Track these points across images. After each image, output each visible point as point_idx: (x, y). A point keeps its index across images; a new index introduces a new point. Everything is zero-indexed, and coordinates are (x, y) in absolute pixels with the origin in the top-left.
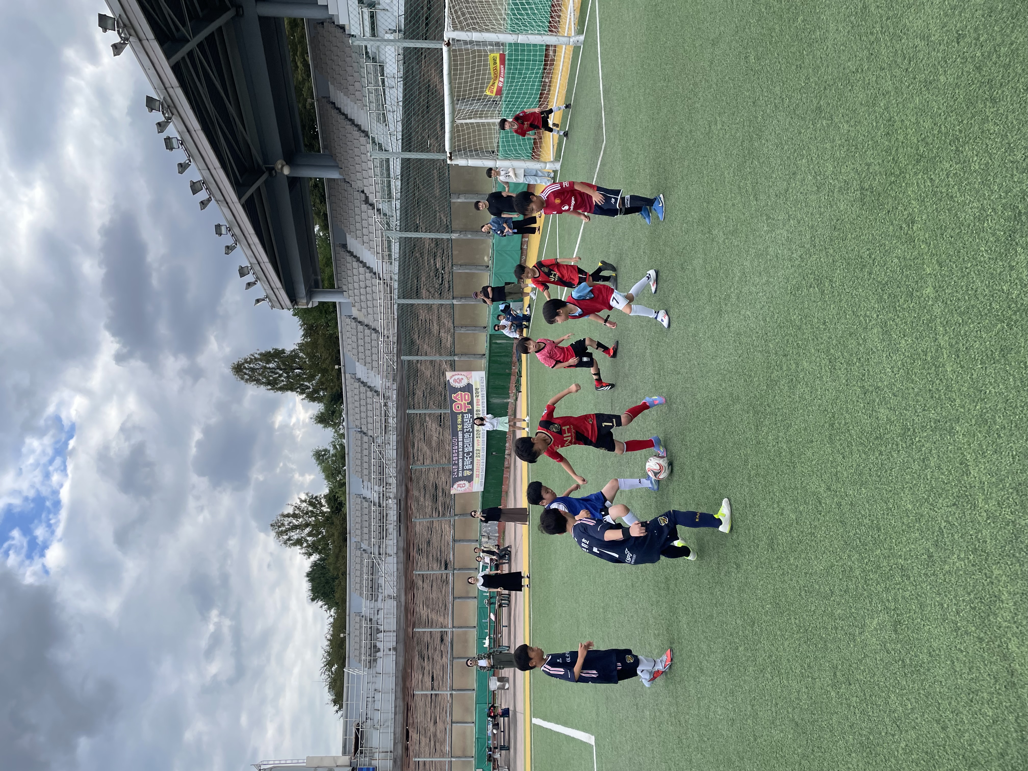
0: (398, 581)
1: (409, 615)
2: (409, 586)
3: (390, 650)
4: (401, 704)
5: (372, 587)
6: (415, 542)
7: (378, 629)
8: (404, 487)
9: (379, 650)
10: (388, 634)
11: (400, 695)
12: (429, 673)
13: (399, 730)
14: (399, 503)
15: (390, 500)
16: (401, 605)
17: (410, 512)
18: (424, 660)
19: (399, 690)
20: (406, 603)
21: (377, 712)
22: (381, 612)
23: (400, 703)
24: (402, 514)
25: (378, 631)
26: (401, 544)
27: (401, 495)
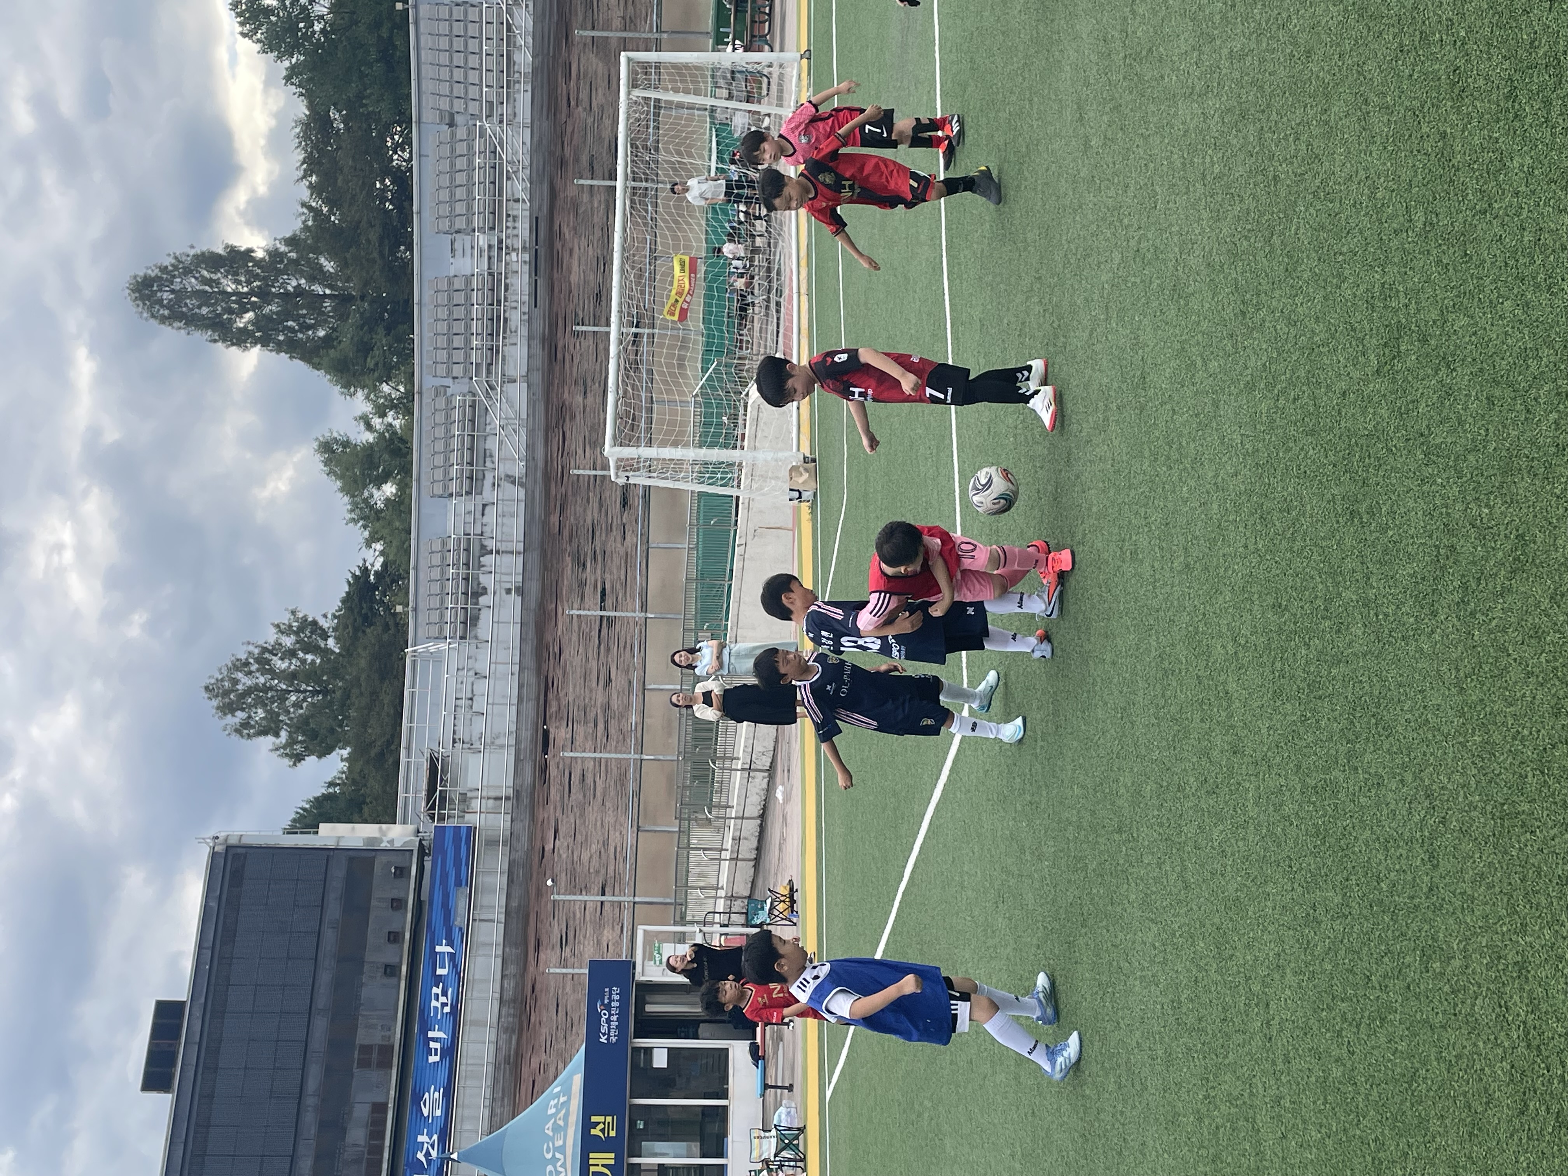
0: (531, 412)
1: (553, 487)
2: (554, 424)
3: (508, 591)
4: (533, 680)
6: (569, 311)
7: (483, 547)
8: (546, 187)
9: (484, 591)
10: (506, 558)
11: (530, 662)
12: (596, 586)
13: (527, 734)
14: (535, 222)
15: (514, 255)
16: (536, 466)
17: (558, 245)
18: (584, 565)
19: (529, 649)
20: (546, 462)
21: (479, 717)
22: (491, 512)
23: (531, 678)
24: (542, 253)
25: (485, 551)
26: (539, 326)
27: (540, 209)
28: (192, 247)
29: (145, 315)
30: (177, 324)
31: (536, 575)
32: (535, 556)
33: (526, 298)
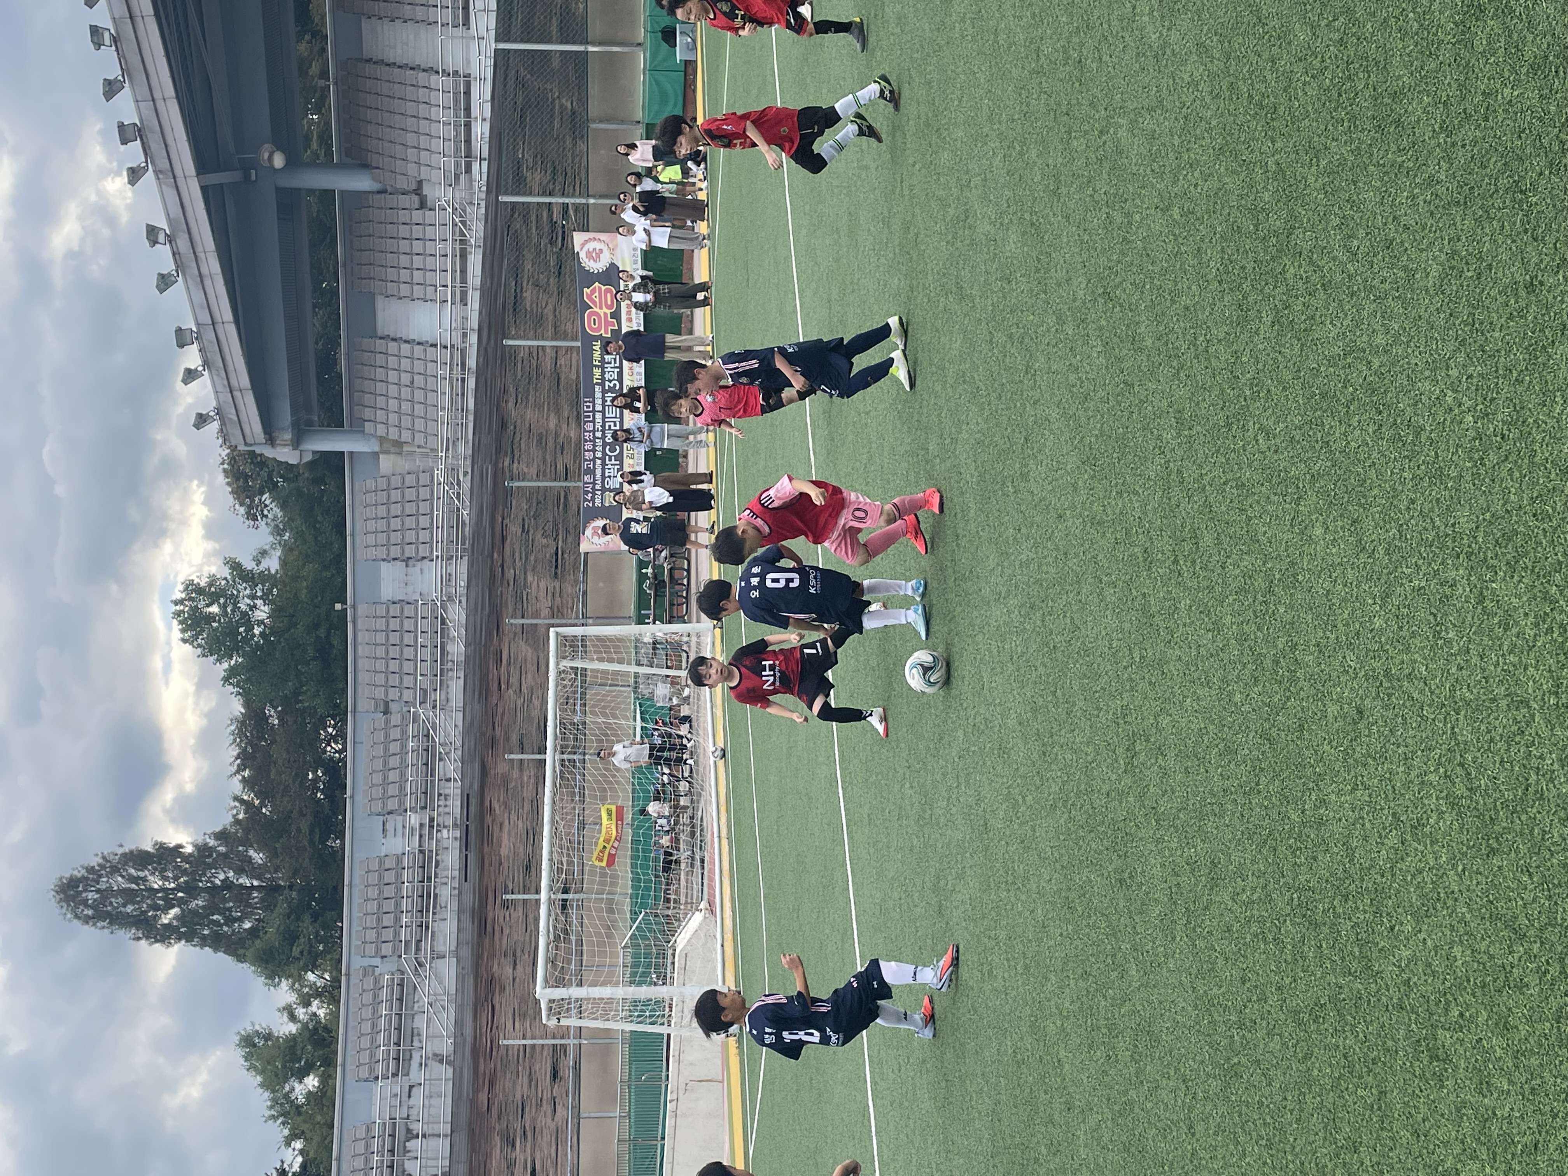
0: (460, 986)
1: (482, 1061)
2: (483, 995)
6: (499, 883)
7: (409, 1131)
8: (477, 765)
10: (432, 1142)
12: (525, 1167)
14: (467, 800)
15: (445, 832)
16: (464, 1042)
17: (488, 819)
18: (514, 1145)
20: (475, 1037)
22: (418, 1093)
24: (472, 829)
25: (411, 1135)
26: (469, 900)
27: (471, 786)
28: (121, 846)
29: (69, 916)
30: (100, 924)
31: (464, 1157)
32: (462, 1139)
33: (456, 873)
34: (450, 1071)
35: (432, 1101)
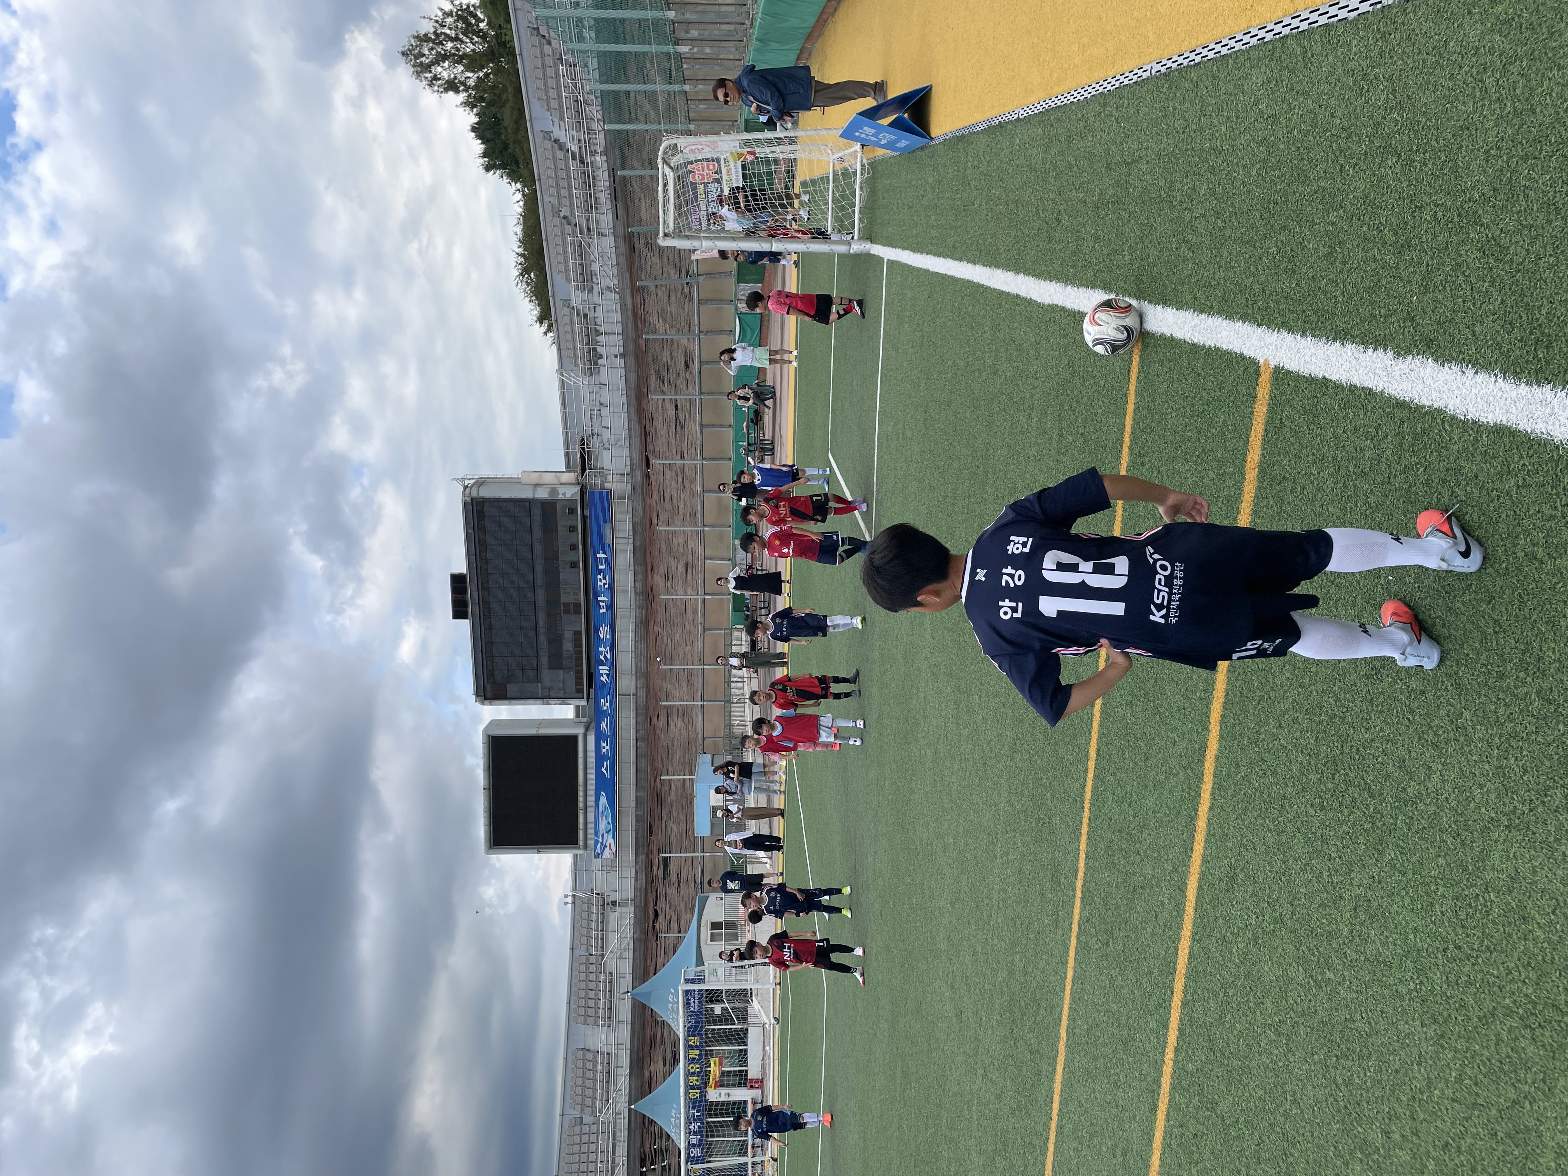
1: (639, 322)
2: (636, 285)
3: (616, 356)
4: (637, 426)
5: (582, 274)
7: (596, 331)
8: (617, 152)
9: (601, 357)
10: (611, 337)
11: (634, 416)
13: (636, 456)
15: (597, 157)
16: (627, 310)
18: (663, 382)
19: (633, 410)
21: (606, 430)
22: (599, 310)
23: (636, 426)
25: (598, 333)
26: (621, 231)
31: (633, 369)
32: (631, 361)
34: (617, 297)
35: (609, 314)
